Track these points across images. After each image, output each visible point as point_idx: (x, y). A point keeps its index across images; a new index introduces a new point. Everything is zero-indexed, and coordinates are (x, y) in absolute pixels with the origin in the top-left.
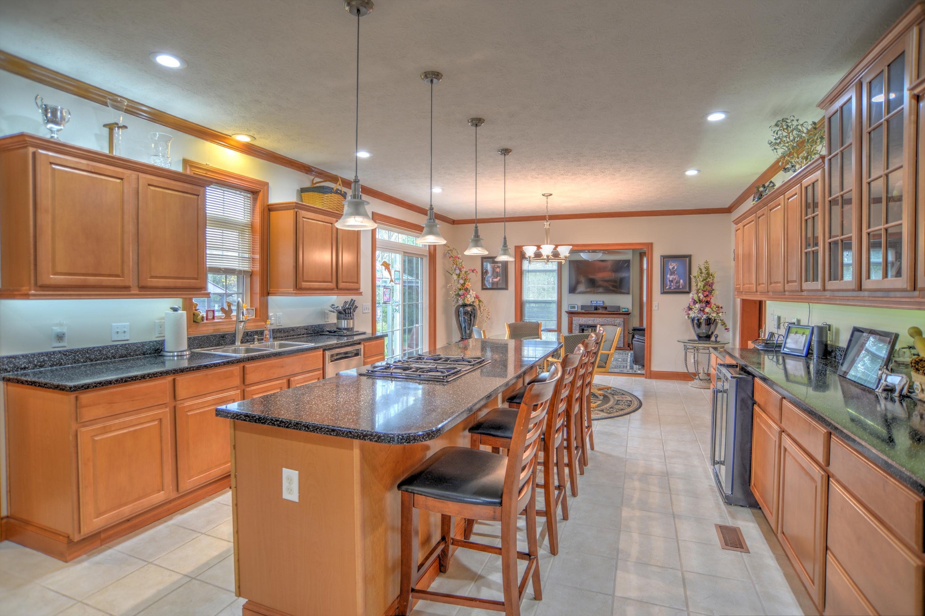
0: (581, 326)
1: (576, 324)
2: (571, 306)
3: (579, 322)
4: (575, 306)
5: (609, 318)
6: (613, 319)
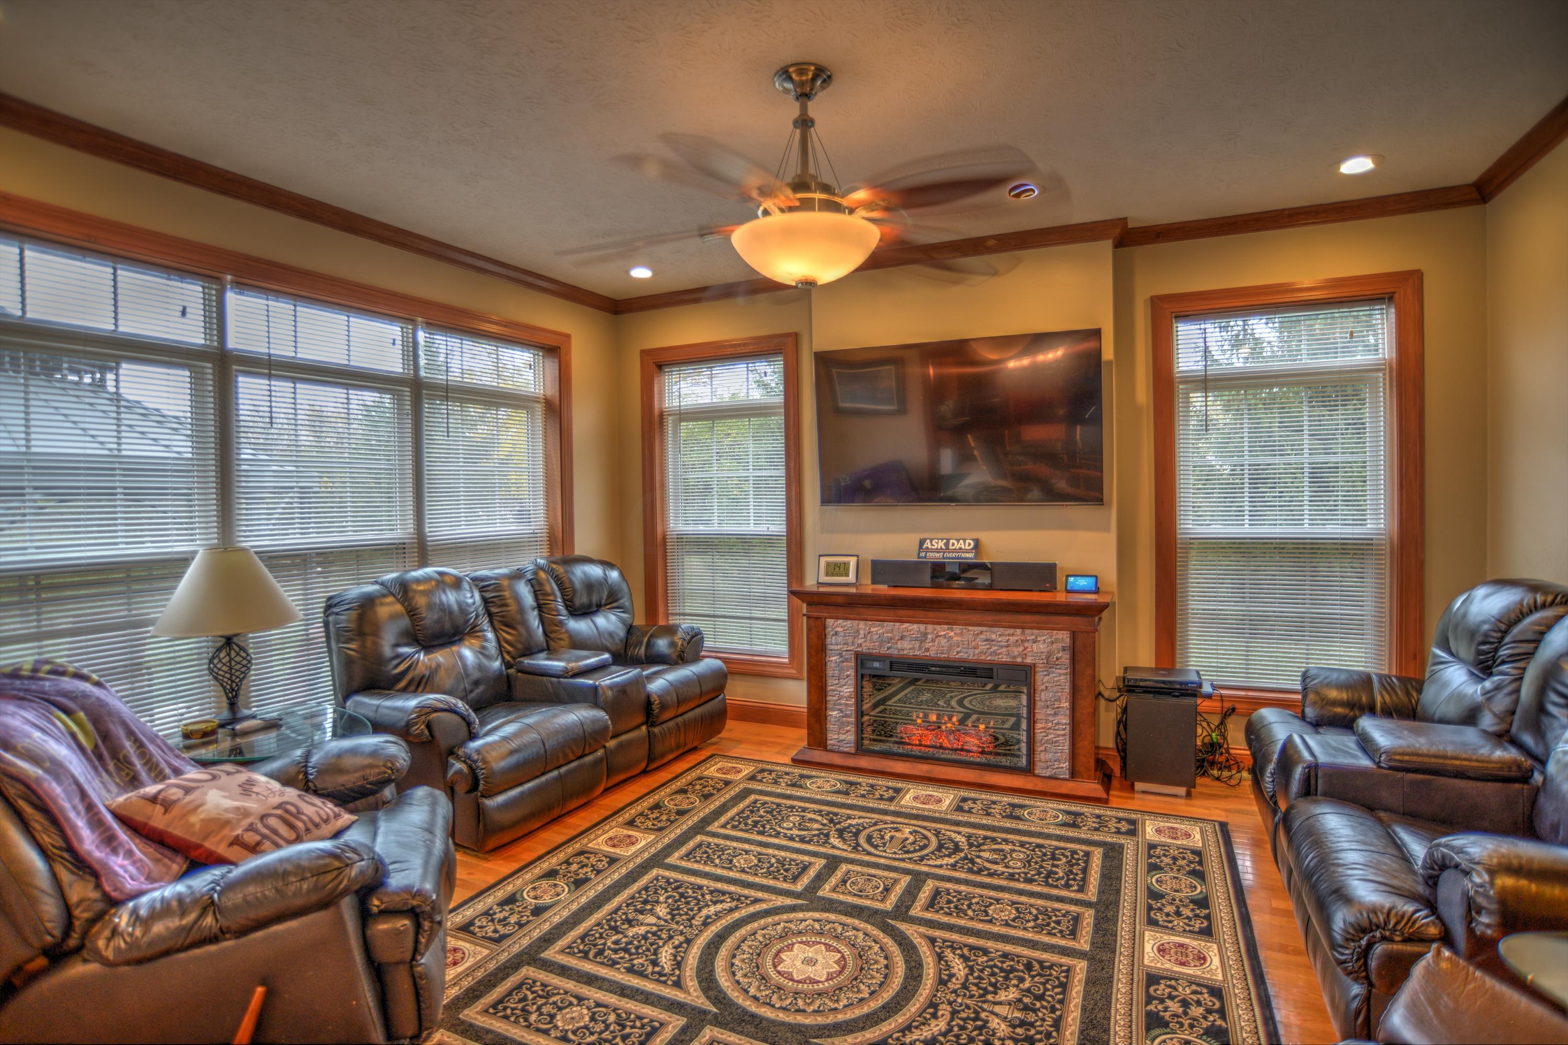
0: (862, 659)
1: (844, 653)
2: (828, 564)
3: (853, 644)
4: (849, 563)
5: (996, 629)
6: (1019, 631)
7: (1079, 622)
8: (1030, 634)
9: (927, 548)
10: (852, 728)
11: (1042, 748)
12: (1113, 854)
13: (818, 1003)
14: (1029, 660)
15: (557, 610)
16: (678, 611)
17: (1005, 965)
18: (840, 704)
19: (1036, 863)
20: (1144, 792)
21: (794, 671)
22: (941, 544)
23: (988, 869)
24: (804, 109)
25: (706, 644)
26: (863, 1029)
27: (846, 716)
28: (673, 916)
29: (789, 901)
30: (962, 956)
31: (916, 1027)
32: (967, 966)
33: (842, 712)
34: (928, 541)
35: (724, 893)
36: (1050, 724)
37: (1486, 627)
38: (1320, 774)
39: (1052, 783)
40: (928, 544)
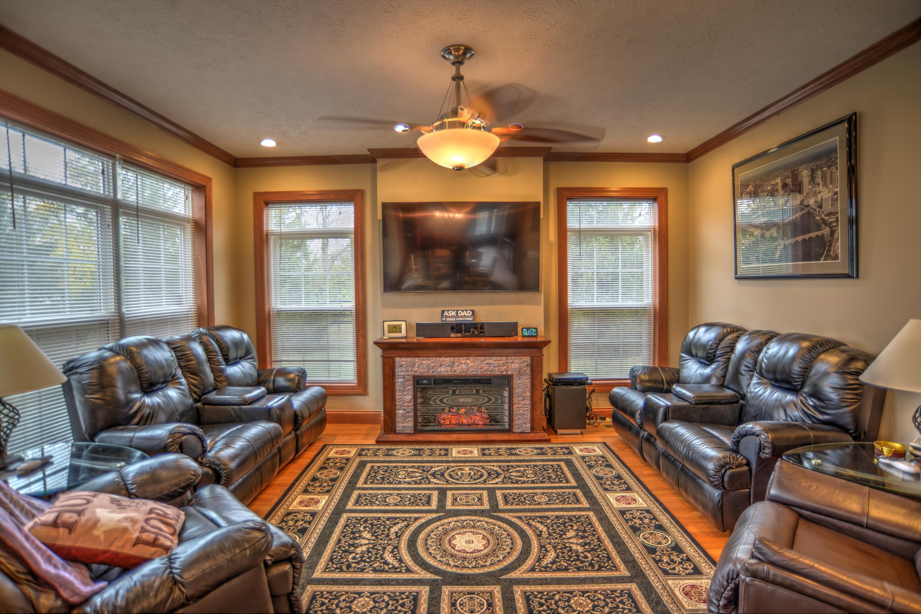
0: (417, 379)
1: (406, 377)
2: (389, 326)
3: (412, 371)
4: (401, 325)
5: (493, 358)
6: (504, 358)
7: (535, 352)
8: (510, 359)
9: (446, 316)
10: (411, 419)
11: (517, 418)
12: (569, 463)
13: (489, 560)
14: (510, 373)
15: (219, 362)
16: (278, 359)
17: (560, 521)
18: (404, 406)
19: (540, 474)
20: (562, 434)
21: (361, 391)
22: (454, 313)
23: (521, 481)
24: (458, 70)
25: (308, 379)
26: (520, 566)
27: (408, 412)
28: (376, 537)
29: (434, 515)
30: (539, 522)
31: (543, 558)
32: (544, 526)
33: (405, 410)
34: (446, 312)
35: (396, 518)
36: (521, 405)
37: (711, 343)
38: (670, 410)
39: (523, 435)
40: (446, 313)
